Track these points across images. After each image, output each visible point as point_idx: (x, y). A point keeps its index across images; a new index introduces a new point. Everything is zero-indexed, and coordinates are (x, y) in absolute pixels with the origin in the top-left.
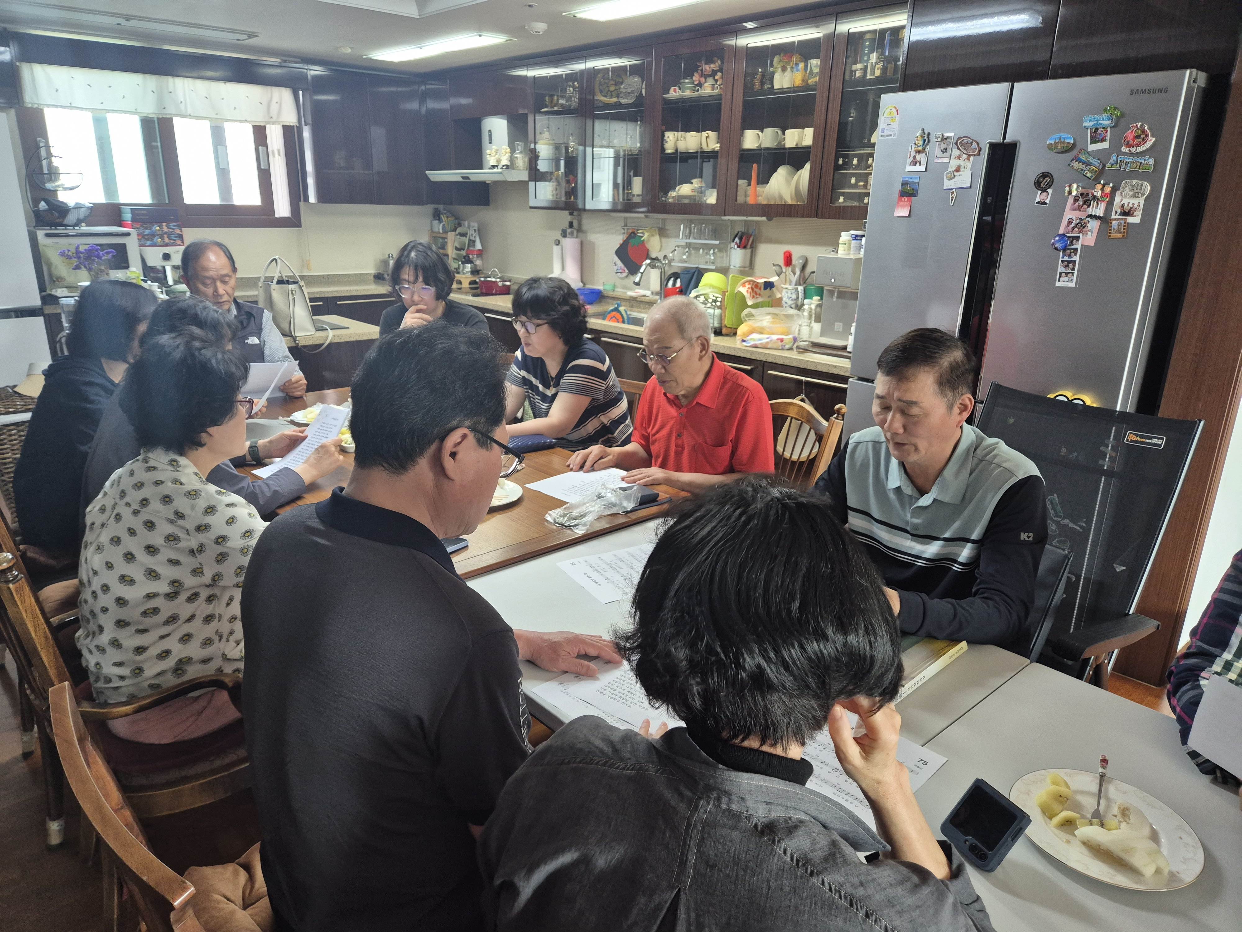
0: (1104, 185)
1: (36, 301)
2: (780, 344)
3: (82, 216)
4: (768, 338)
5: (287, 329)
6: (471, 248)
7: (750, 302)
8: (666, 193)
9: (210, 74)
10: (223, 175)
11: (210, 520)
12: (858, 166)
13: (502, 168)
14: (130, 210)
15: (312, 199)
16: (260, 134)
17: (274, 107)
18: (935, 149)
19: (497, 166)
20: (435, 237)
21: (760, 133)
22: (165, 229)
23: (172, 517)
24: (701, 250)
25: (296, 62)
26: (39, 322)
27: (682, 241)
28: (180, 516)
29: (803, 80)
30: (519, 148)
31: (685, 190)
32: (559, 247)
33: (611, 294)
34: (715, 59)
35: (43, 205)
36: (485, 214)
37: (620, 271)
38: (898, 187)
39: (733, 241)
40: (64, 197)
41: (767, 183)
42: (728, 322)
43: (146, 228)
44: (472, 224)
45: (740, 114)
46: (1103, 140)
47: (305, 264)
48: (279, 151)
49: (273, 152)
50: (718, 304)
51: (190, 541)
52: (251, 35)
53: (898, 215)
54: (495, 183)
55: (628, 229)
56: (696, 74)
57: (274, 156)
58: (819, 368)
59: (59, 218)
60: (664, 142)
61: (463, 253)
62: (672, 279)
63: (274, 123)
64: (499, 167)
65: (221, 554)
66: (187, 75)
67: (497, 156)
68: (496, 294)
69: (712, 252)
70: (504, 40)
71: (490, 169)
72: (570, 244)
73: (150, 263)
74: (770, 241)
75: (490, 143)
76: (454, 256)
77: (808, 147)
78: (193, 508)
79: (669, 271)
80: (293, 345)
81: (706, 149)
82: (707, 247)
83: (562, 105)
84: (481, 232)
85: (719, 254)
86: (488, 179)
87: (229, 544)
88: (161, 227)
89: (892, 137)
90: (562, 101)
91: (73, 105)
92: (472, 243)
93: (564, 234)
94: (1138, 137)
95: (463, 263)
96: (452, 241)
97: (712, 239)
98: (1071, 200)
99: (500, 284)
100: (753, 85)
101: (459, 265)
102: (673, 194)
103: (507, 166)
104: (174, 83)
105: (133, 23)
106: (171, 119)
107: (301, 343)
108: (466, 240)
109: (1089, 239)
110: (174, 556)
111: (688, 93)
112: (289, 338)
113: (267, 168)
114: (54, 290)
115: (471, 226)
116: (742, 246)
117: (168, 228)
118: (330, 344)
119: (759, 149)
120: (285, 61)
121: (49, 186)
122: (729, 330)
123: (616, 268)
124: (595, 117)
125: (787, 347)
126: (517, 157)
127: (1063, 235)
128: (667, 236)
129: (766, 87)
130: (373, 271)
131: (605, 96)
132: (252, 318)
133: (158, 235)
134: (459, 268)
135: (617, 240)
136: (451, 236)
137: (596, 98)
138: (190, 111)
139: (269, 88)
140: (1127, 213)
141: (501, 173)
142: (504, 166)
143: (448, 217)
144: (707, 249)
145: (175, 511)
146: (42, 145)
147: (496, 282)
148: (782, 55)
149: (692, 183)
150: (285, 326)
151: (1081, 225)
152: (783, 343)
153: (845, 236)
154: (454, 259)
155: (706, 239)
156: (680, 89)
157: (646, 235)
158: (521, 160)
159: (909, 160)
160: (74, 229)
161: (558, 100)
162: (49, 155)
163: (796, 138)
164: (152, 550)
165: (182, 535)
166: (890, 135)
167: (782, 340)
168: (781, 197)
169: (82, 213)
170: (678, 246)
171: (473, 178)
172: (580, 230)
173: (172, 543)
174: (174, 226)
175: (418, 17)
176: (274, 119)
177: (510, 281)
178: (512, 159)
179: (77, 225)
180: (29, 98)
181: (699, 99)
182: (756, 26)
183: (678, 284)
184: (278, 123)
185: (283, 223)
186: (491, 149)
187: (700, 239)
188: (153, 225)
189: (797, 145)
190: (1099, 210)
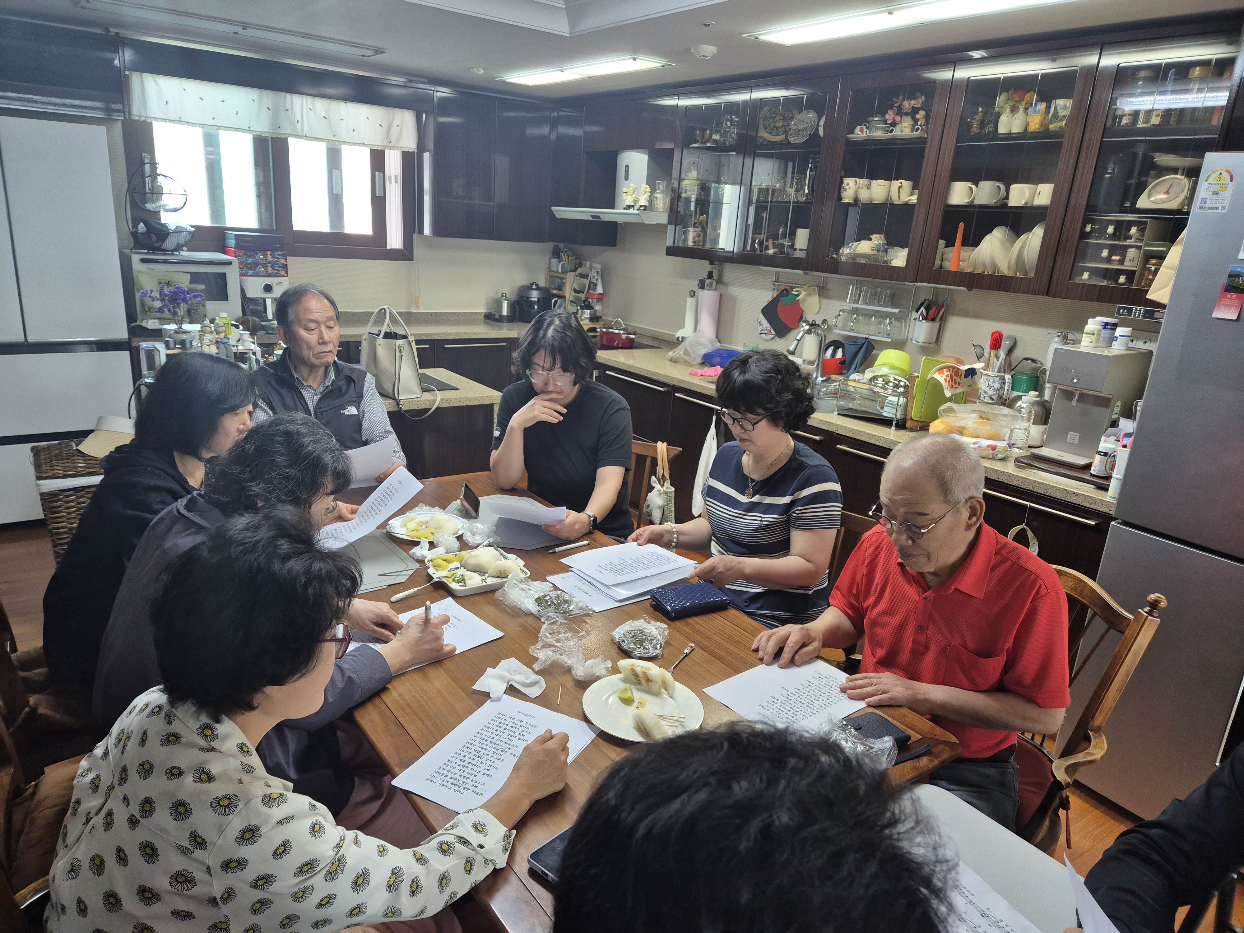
1: (122, 334)
2: (991, 452)
3: (182, 241)
4: (975, 443)
5: (390, 391)
6: (591, 292)
7: (948, 394)
8: (837, 250)
9: (331, 91)
10: (336, 200)
11: (246, 852)
12: (1113, 236)
13: (639, 209)
14: (233, 236)
15: (427, 230)
16: (378, 159)
17: (395, 131)
19: (633, 206)
20: (552, 276)
21: (974, 187)
22: (269, 258)
23: (187, 844)
24: (873, 318)
25: (422, 83)
26: (125, 356)
27: (848, 305)
28: (198, 841)
29: (1042, 124)
30: (661, 187)
31: (865, 247)
32: (694, 299)
34: (918, 94)
35: (141, 227)
36: (609, 255)
37: (766, 332)
38: (1225, 280)
39: (917, 311)
40: (168, 219)
41: (977, 247)
42: (915, 413)
43: (250, 257)
44: (595, 265)
45: (951, 161)
47: (413, 300)
48: (396, 177)
49: (390, 177)
50: (902, 390)
51: (210, 884)
52: (378, 51)
53: (1219, 316)
54: (626, 224)
55: (779, 285)
56: (890, 112)
57: (391, 183)
58: (1051, 493)
59: (157, 241)
60: (842, 190)
61: (583, 296)
62: (832, 348)
63: (392, 148)
64: (636, 207)
65: (260, 901)
66: (308, 92)
67: (634, 195)
68: (617, 348)
69: (887, 321)
70: (661, 65)
71: (625, 209)
72: (707, 297)
73: (250, 294)
74: (966, 314)
75: (627, 179)
76: (571, 299)
77: (1043, 207)
78: (221, 830)
79: (829, 340)
80: (394, 408)
81: (896, 200)
82: (882, 315)
83: (715, 141)
84: (604, 274)
85: (898, 324)
86: (620, 220)
87: (275, 887)
88: (265, 255)
89: (1219, 211)
90: (716, 137)
91: (182, 120)
92: (593, 286)
93: (702, 286)
95: (582, 308)
96: (571, 282)
97: (887, 307)
99: (624, 337)
100: (970, 126)
101: (577, 310)
102: (846, 251)
103: (645, 206)
104: (292, 99)
105: (251, 33)
106: (286, 139)
107: (405, 407)
108: (586, 282)
110: (182, 905)
111: (879, 134)
112: (392, 401)
113: (382, 195)
114: (145, 321)
115: (593, 268)
116: (929, 317)
117: (273, 257)
118: (438, 409)
119: (971, 205)
120: (411, 81)
121: (149, 206)
122: (916, 424)
123: (760, 328)
124: (755, 156)
125: (1000, 456)
126: (656, 198)
128: (828, 297)
129: (989, 129)
130: (483, 310)
131: (770, 133)
132: (353, 384)
133: (261, 264)
134: (577, 313)
135: (766, 296)
136: (570, 276)
137: (759, 135)
138: (306, 132)
139: (391, 110)
141: (638, 214)
142: (641, 206)
143: (568, 256)
144: (881, 317)
145: (191, 833)
146: (146, 161)
147: (619, 334)
148: (1011, 92)
149: (871, 239)
150: (388, 387)
152: (995, 452)
153: (1093, 324)
154: (571, 301)
155: (881, 306)
156: (867, 128)
157: (803, 294)
158: (662, 201)
160: (173, 254)
161: (711, 135)
162: (154, 175)
163: (1027, 194)
164: (148, 895)
165: (199, 875)
166: (1216, 208)
167: (994, 448)
168: (995, 266)
169: (183, 238)
170: (843, 311)
171: (604, 218)
172: (720, 281)
173: (181, 887)
174: (279, 255)
175: (568, 35)
176: (393, 144)
177: (634, 334)
178: (651, 200)
179: (176, 250)
180: (137, 111)
181: (893, 141)
182: (986, 55)
183: (839, 354)
184: (397, 148)
185: (394, 255)
186: (628, 187)
187: (873, 305)
188: (257, 254)
189: (1026, 203)
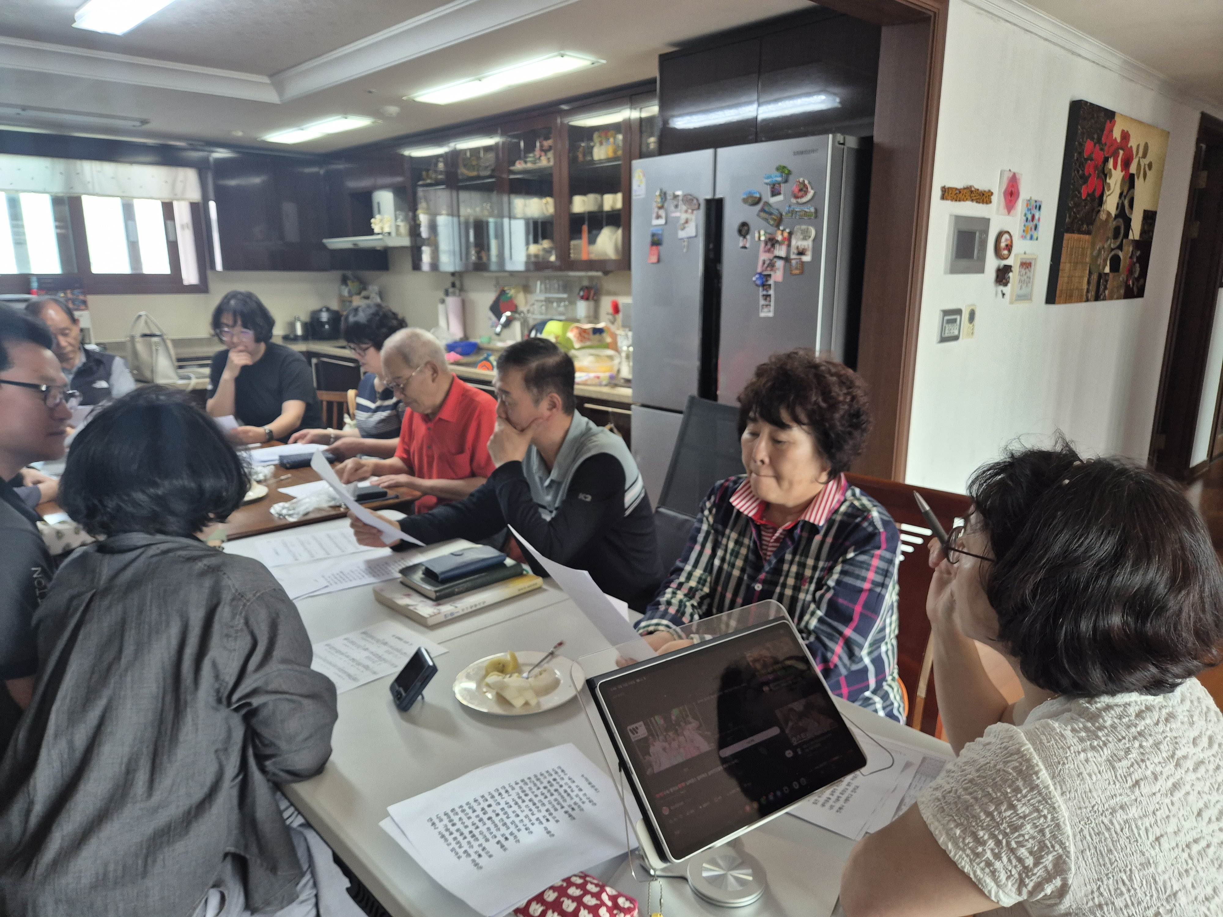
0: (783, 231)
2: (596, 380)
4: (586, 376)
5: (150, 378)
10: (133, 247)
14: (37, 280)
15: (219, 266)
16: (168, 210)
17: (179, 186)
18: (670, 204)
19: (384, 233)
20: (343, 301)
21: (585, 199)
22: (69, 295)
24: (555, 303)
29: (612, 153)
30: (403, 217)
31: (534, 249)
32: (443, 305)
33: (486, 346)
34: (552, 135)
36: (385, 278)
37: (495, 325)
38: (649, 238)
39: (579, 294)
41: (595, 243)
44: (374, 287)
45: (568, 182)
46: (779, 194)
48: (187, 224)
49: (182, 225)
53: (651, 262)
55: (498, 287)
56: (536, 149)
57: (182, 229)
60: (513, 208)
63: (181, 200)
64: (386, 234)
67: (380, 225)
69: (563, 304)
70: (371, 122)
71: (376, 235)
72: (452, 302)
75: (379, 213)
77: (619, 210)
81: (547, 215)
82: (560, 300)
86: (378, 245)
88: (66, 293)
93: (447, 293)
94: (801, 190)
98: (762, 245)
100: (577, 158)
103: (389, 233)
104: (82, 165)
106: (79, 197)
109: (777, 276)
111: (529, 166)
113: (175, 240)
115: (373, 289)
116: (586, 298)
117: (73, 295)
119: (585, 213)
120: (191, 145)
124: (459, 188)
125: (604, 383)
126: (400, 225)
127: (760, 274)
128: (529, 292)
129: (588, 158)
131: (467, 170)
132: (102, 365)
135: (491, 297)
137: (460, 172)
138: (97, 190)
139: (174, 169)
140: (801, 253)
141: (385, 240)
143: (354, 282)
144: (559, 302)
148: (600, 134)
149: (540, 244)
151: (772, 265)
152: (600, 380)
155: (559, 293)
156: (524, 162)
157: (514, 292)
158: (403, 228)
159: (654, 215)
163: (611, 202)
166: (641, 195)
167: (598, 377)
168: (607, 254)
170: (537, 301)
172: (462, 290)
174: (79, 292)
175: (281, 103)
176: (181, 197)
178: (394, 228)
181: (539, 170)
184: (185, 199)
185: (191, 289)
187: (554, 293)
189: (611, 208)
190: (781, 251)
